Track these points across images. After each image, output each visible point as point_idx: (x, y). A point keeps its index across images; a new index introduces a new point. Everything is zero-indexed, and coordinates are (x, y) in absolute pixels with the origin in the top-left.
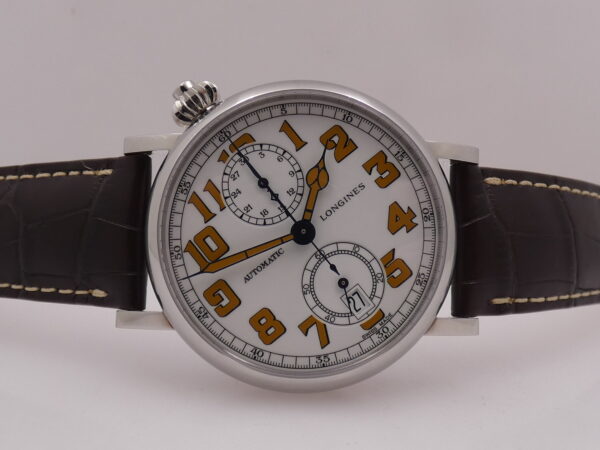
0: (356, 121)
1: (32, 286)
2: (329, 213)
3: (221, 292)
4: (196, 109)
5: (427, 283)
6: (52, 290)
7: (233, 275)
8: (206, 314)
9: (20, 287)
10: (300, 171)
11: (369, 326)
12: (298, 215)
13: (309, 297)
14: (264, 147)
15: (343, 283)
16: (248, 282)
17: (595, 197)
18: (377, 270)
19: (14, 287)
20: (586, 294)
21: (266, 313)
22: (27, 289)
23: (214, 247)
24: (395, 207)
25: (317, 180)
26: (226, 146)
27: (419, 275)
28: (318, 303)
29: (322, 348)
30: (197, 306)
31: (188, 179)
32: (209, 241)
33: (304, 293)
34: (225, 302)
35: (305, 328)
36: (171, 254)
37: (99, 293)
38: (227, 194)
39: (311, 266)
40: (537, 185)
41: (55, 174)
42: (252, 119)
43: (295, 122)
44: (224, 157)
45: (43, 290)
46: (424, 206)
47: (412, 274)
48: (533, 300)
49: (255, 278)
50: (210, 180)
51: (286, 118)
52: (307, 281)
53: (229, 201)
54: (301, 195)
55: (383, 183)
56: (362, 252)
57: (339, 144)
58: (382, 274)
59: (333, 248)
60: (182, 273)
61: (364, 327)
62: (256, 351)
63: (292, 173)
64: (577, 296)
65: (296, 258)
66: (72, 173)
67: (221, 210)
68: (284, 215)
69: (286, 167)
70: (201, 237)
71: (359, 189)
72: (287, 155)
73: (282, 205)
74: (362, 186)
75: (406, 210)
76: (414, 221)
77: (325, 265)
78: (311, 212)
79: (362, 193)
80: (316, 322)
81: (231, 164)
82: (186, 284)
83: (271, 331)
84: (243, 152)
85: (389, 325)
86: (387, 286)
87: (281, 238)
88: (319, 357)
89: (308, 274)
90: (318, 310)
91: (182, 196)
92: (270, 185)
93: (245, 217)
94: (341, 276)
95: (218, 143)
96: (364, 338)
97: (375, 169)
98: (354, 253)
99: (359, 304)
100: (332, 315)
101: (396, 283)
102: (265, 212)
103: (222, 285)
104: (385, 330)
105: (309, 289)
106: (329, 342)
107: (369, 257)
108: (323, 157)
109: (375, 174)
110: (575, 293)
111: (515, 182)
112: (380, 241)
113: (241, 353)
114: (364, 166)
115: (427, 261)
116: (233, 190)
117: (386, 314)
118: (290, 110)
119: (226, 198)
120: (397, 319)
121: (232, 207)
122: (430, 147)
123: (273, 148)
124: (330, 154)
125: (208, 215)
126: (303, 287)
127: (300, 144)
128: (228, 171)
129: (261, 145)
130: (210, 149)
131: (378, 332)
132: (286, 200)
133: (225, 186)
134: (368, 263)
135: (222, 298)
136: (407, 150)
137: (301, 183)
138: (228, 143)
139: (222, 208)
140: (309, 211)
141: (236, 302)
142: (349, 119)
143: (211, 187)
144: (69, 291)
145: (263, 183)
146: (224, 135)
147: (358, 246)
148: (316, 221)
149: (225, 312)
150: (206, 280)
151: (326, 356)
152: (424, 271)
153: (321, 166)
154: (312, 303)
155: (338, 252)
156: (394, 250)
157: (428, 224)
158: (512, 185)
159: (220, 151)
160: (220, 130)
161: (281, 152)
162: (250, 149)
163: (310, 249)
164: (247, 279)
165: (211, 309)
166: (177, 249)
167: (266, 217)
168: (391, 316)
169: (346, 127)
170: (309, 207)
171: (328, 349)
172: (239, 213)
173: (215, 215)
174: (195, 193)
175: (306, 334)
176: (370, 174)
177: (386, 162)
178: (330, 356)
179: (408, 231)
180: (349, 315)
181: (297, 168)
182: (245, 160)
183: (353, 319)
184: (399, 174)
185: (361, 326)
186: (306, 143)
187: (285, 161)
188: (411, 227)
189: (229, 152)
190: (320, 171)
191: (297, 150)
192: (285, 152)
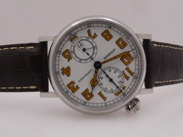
0: (82, 102)
2: (90, 72)
3: (122, 45)
4: (133, 103)
5: (57, 51)
8: (126, 38)
10: (99, 85)
11: (75, 37)
12: (100, 70)
15: (84, 50)
16: (114, 49)
21: (108, 40)
23: (125, 59)
24: (68, 75)
25: (94, 82)
27: (60, 54)
28: (91, 43)
29: (89, 30)
30: (129, 41)
31: (134, 80)
32: (127, 61)
33: (96, 46)
34: (120, 42)
35: (95, 35)
36: (138, 56)
38: (122, 76)
39: (94, 55)
42: (116, 101)
43: (102, 100)
44: (124, 88)
46: (59, 76)
47: (62, 54)
49: (112, 50)
50: (128, 80)
51: (105, 102)
52: (96, 50)
53: (121, 74)
54: (99, 77)
55: (73, 83)
56: (78, 60)
57: (87, 94)
58: (72, 53)
59: (88, 61)
60: (135, 51)
61: (77, 37)
62: (110, 28)
63: (102, 84)
65: (99, 57)
66: (167, 82)
68: (104, 70)
69: (104, 86)
70: (129, 63)
71: (80, 80)
72: (104, 90)
74: (79, 81)
75: (65, 74)
76: (62, 71)
77: (90, 55)
78: (95, 72)
79: (79, 79)
80: (92, 37)
81: (121, 86)
82: (133, 47)
84: (118, 90)
85: (69, 37)
86: (70, 50)
87: (105, 63)
88: (91, 27)
89: (95, 52)
90: (92, 41)
91: (136, 75)
93: (116, 69)
94: (85, 52)
95: (126, 92)
96: (76, 33)
97: (75, 87)
98: (81, 60)
99: (79, 44)
100: (87, 40)
101: (67, 51)
102: (110, 71)
103: (122, 48)
104: (70, 36)
105: (94, 48)
106: (88, 31)
107: (76, 58)
108: (93, 90)
109: (75, 86)
112: (73, 64)
113: (115, 27)
114: (79, 88)
115: (57, 58)
116: (120, 78)
117: (70, 41)
118: (104, 105)
119: (122, 75)
120: (66, 39)
121: (120, 72)
122: (57, 96)
123: (109, 92)
124: (90, 91)
125: (127, 69)
126: (97, 48)
127: (100, 94)
128: (122, 83)
129: (112, 93)
130: (128, 90)
131: (72, 35)
132: (103, 75)
133: (123, 79)
134: (76, 56)
135: (121, 44)
136: (65, 94)
137: (99, 81)
139: (123, 71)
141: (117, 43)
142: (84, 103)
143: (127, 78)
147: (80, 62)
148: (94, 69)
149: (120, 39)
150: (127, 49)
151: (88, 27)
152: (58, 55)
153: (93, 87)
154: (93, 43)
155: (86, 60)
156: (68, 61)
157: (57, 70)
159: (125, 90)
160: (125, 96)
161: (106, 91)
162: (116, 91)
163: (96, 60)
164: (114, 50)
165: (125, 40)
166: (136, 58)
167: (109, 70)
168: (68, 40)
169: (85, 100)
170: (96, 73)
171: (88, 29)
172: (118, 70)
173: (125, 69)
174: (132, 76)
175: (95, 33)
176: (77, 86)
177: (72, 90)
178: (87, 27)
179: (64, 67)
180: (82, 40)
181: (100, 86)
182: (118, 87)
183: (80, 39)
184: (67, 86)
185: (78, 37)
186: (98, 94)
187: (104, 88)
188: (63, 69)
189: (122, 90)
190: (93, 85)
191: (101, 92)
192: (105, 91)
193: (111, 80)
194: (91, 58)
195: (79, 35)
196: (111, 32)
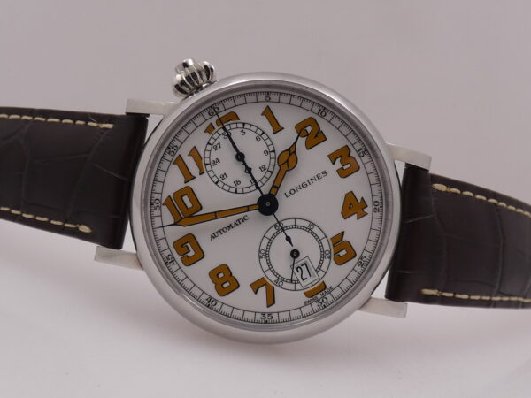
0: (329, 116)
1: (28, 213)
2: (292, 192)
3: (188, 245)
4: (193, 85)
5: (367, 265)
6: (45, 219)
7: (201, 232)
8: (173, 261)
9: (18, 213)
10: (274, 151)
11: (311, 294)
12: (266, 189)
13: (264, 261)
14: (247, 126)
15: (295, 254)
16: (214, 240)
17: (527, 216)
18: (326, 247)
19: (13, 212)
20: (506, 299)
21: (225, 268)
22: (24, 215)
23: (189, 205)
24: (350, 196)
25: (287, 161)
26: (214, 120)
27: (361, 258)
28: (271, 268)
29: (268, 307)
30: (166, 253)
31: (177, 143)
32: (186, 199)
33: (260, 257)
34: (191, 253)
35: (256, 287)
36: (152, 204)
37: (84, 229)
38: (207, 161)
39: (269, 235)
40: (478, 197)
41: (64, 121)
42: (240, 100)
45: (38, 218)
46: (376, 198)
47: (355, 255)
48: (458, 296)
49: (220, 238)
50: (195, 147)
51: (268, 104)
52: (264, 247)
53: (208, 167)
54: (272, 172)
55: (343, 174)
56: (316, 230)
57: (311, 134)
58: (330, 252)
59: (291, 222)
60: (158, 222)
61: (307, 294)
62: (210, 300)
63: (267, 153)
64: (498, 298)
65: (258, 225)
66: (78, 122)
67: (200, 174)
68: (254, 188)
69: (262, 146)
70: (179, 195)
71: (322, 175)
72: (265, 136)
73: (253, 178)
74: (325, 173)
75: (359, 200)
76: (365, 210)
77: (282, 236)
78: (278, 188)
79: (324, 179)
80: (266, 284)
81: (216, 136)
82: (160, 233)
83: (226, 285)
84: (228, 128)
85: (329, 297)
86: (333, 261)
87: (248, 206)
88: (264, 314)
89: (266, 241)
90: (269, 274)
91: (169, 157)
92: (246, 159)
93: (220, 184)
94: (294, 248)
95: (207, 116)
96: (306, 304)
97: (338, 160)
98: (309, 230)
99: (305, 274)
100: (281, 279)
101: (341, 261)
102: (237, 182)
103: (191, 238)
104: (325, 300)
105: (264, 254)
106: (274, 303)
107: (321, 235)
108: (295, 143)
109: (338, 165)
110: (496, 296)
111: (458, 191)
112: (333, 223)
113: (198, 299)
114: (330, 156)
115: (370, 247)
116: (213, 158)
117: (328, 287)
118: (274, 97)
119: (206, 165)
120: (336, 293)
121: (211, 173)
122: (389, 148)
123: (254, 129)
124: (302, 141)
125: (189, 177)
126: (260, 252)
127: (277, 128)
128: (211, 142)
129: (244, 124)
130: (199, 120)
131: (319, 301)
132: (258, 175)
133: (207, 154)
134: (319, 241)
135: (189, 250)
136: (369, 149)
137: (273, 162)
138: (216, 118)
139: (202, 173)
140: (276, 187)
141: (200, 255)
142: (323, 114)
143: (194, 152)
144: (59, 223)
145: (240, 157)
146: (213, 110)
147: (313, 224)
148: (280, 197)
149: (189, 262)
150: (177, 232)
151: (270, 314)
152: (366, 254)
153: (292, 150)
154: (266, 267)
155: (295, 226)
156: (343, 233)
157: (377, 215)
158: (456, 193)
159: (208, 123)
160: (210, 106)
161: (260, 133)
162: (233, 126)
163: (271, 220)
164: (213, 237)
165: (178, 258)
166: (157, 201)
167: (238, 186)
168: (332, 289)
169: (319, 120)
170: (276, 184)
171: (272, 309)
172: (215, 180)
173: (194, 178)
174: (180, 156)
175: (256, 293)
176: (334, 163)
177: (349, 156)
178: (273, 315)
179: (358, 219)
180: (295, 282)
181: (271, 148)
182: (227, 134)
183: (298, 286)
184: (359, 168)
185: (305, 293)
186: (283, 128)
187: (262, 140)
188: (361, 215)
189: (215, 125)
190: (290, 155)
191: (274, 133)
192: (263, 133)
195: (301, 298)
196: (210, 288)
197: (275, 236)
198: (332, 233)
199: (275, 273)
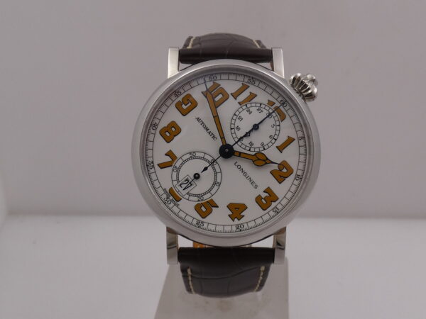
0: (296, 182)
2: (239, 167)
3: (190, 104)
5: (198, 227)
8: (177, 96)
10: (264, 149)
11: (171, 192)
12: (236, 148)
13: (188, 156)
14: (278, 127)
15: (197, 176)
16: (196, 120)
18: (206, 197)
21: (178, 131)
23: (217, 99)
24: (244, 207)
25: (259, 159)
26: (277, 104)
27: (203, 222)
28: (184, 162)
29: (158, 165)
30: (181, 90)
31: (257, 83)
32: (220, 96)
33: (190, 153)
34: (184, 107)
35: (170, 154)
36: (212, 75)
38: (249, 106)
39: (207, 157)
42: (295, 119)
43: (293, 146)
44: (271, 103)
46: (245, 226)
47: (203, 218)
49: (198, 124)
50: (256, 96)
51: (296, 139)
52: (198, 154)
53: (244, 107)
54: (250, 150)
55: (258, 199)
56: (216, 187)
57: (282, 173)
58: (203, 200)
59: (218, 170)
60: (201, 81)
61: (171, 189)
62: (156, 125)
63: (262, 144)
65: (213, 148)
67: (239, 103)
68: (237, 140)
69: (266, 140)
70: (223, 92)
71: (254, 185)
72: (273, 141)
74: (256, 187)
75: (242, 214)
76: (236, 219)
77: (207, 165)
78: (239, 156)
79: (252, 187)
80: (173, 160)
81: (267, 108)
82: (194, 83)
83: (168, 134)
84: (274, 114)
85: (172, 204)
86: (196, 203)
87: (224, 138)
88: (153, 163)
89: (202, 155)
90: (180, 161)
91: (246, 79)
92: (255, 131)
93: (235, 117)
94: (200, 174)
95: (279, 99)
96: (165, 190)
97: (267, 195)
98: (215, 183)
99: (184, 186)
100: (178, 170)
101: (197, 208)
102: (238, 129)
103: (194, 105)
104: (169, 202)
105: (193, 155)
106: (161, 168)
107: (213, 192)
108: (273, 162)
109: (265, 195)
112: (223, 198)
113: (155, 117)
114: (269, 188)
115: (211, 227)
116: (251, 109)
117: (178, 203)
118: (302, 142)
119: (246, 105)
120: (175, 209)
121: (241, 110)
123: (277, 133)
124: (275, 167)
125: (235, 96)
126: (194, 152)
127: (281, 149)
128: (263, 106)
129: (279, 125)
130: (276, 95)
131: (167, 198)
132: (246, 141)
133: (253, 105)
134: (209, 191)
135: (187, 106)
136: (280, 215)
137: (257, 150)
138: (279, 105)
140: (240, 154)
141: (184, 113)
142: (297, 178)
143: (253, 96)
147: (220, 185)
148: (234, 159)
149: (178, 106)
151: (153, 167)
152: (205, 225)
153: (267, 161)
154: (184, 158)
155: (216, 173)
156: (217, 207)
157: (234, 228)
159: (275, 101)
160: (286, 100)
161: (275, 138)
162: (276, 119)
163: (217, 155)
164: (198, 119)
165: (180, 99)
166: (215, 78)
167: (236, 130)
168: (178, 206)
169: (293, 176)
170: (242, 155)
171: (157, 168)
172: (237, 113)
173: (236, 99)
174: (248, 87)
175: (166, 155)
176: (264, 192)
177: (272, 201)
178: (153, 169)
179: (229, 215)
180: (178, 180)
181: (266, 147)
182: (269, 115)
183: (175, 183)
184: (264, 210)
186: (281, 152)
187: (270, 140)
188: (232, 217)
189: (274, 106)
190: (264, 160)
191: (277, 147)
192: (276, 140)
193: (256, 127)
194: (213, 163)
195: (168, 186)
196: (164, 123)
197: (207, 160)
198: (216, 199)
199: (181, 165)
